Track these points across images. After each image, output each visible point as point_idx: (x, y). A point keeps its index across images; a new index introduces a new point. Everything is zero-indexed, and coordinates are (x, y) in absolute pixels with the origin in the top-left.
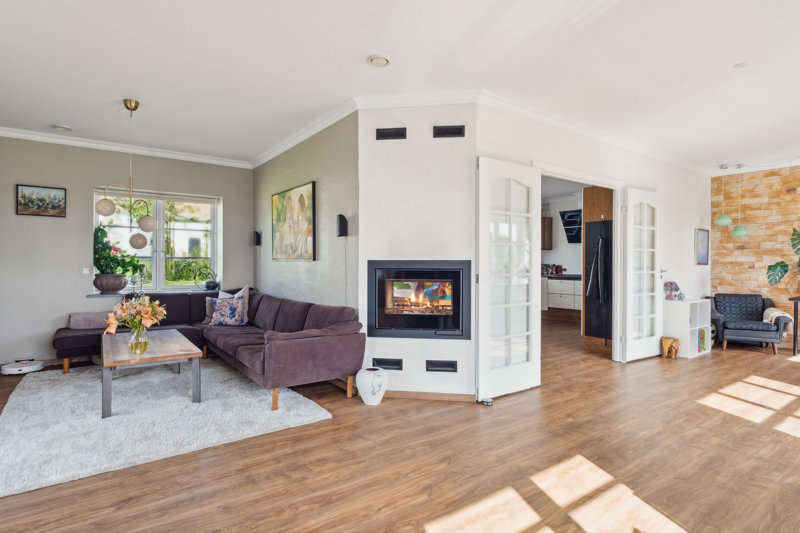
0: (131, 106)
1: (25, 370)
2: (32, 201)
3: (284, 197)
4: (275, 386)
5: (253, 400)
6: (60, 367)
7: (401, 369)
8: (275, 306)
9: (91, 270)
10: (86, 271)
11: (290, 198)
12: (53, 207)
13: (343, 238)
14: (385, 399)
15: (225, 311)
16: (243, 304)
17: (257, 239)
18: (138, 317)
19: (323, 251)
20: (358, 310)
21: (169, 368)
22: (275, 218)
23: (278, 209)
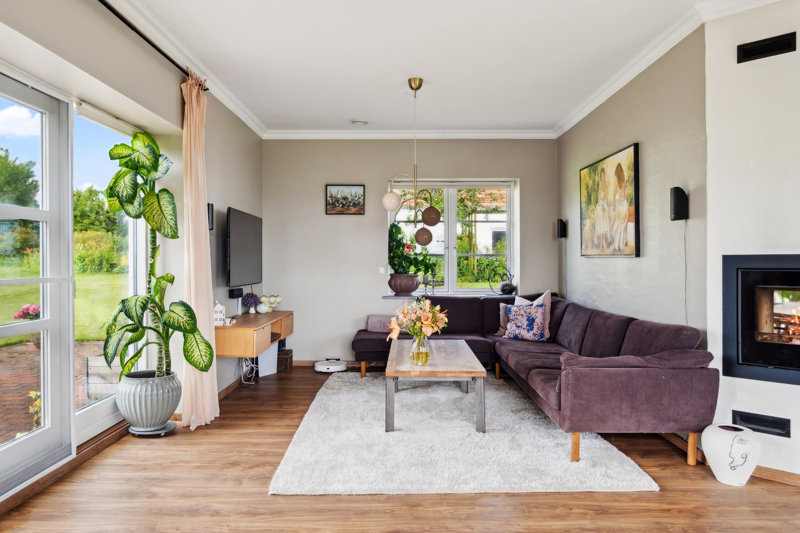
0: (416, 85)
1: (333, 369)
2: (337, 200)
3: (595, 170)
4: (575, 428)
5: (549, 442)
6: (358, 370)
7: (787, 434)
8: (583, 319)
9: (386, 270)
10: (382, 270)
11: (603, 170)
12: (355, 205)
13: (681, 222)
14: (754, 480)
15: (522, 322)
16: (544, 314)
17: (562, 230)
18: (418, 324)
19: (650, 243)
20: (705, 333)
21: (458, 384)
22: (584, 199)
23: (587, 187)
